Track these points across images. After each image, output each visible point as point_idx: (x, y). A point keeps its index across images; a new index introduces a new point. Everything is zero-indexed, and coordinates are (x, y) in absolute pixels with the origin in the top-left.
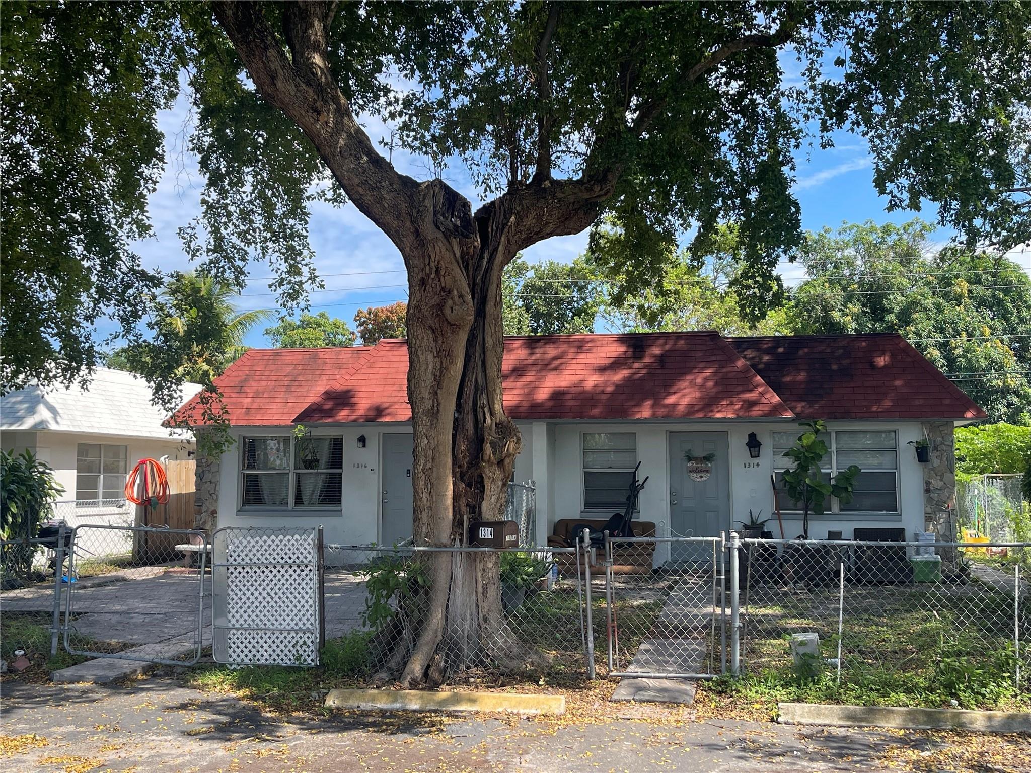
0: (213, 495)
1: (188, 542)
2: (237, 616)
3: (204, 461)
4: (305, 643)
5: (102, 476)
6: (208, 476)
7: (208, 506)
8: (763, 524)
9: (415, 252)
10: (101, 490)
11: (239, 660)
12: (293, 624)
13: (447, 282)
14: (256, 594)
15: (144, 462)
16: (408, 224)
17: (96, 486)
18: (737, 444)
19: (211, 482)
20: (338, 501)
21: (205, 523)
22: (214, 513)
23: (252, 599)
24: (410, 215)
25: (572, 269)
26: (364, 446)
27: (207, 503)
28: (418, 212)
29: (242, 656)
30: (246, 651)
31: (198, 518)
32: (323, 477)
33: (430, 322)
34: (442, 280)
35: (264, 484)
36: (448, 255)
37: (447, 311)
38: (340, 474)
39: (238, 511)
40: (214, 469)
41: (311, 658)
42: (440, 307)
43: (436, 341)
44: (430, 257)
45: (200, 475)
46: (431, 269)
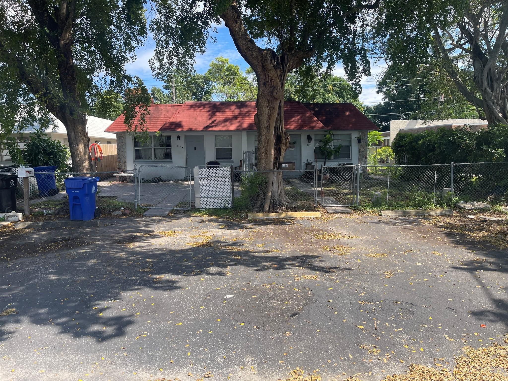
1: (117, 173)
2: (203, 194)
3: (120, 144)
4: (227, 201)
6: (122, 150)
8: (311, 163)
9: (262, 74)
11: (204, 207)
12: (223, 195)
13: (274, 84)
14: (210, 186)
15: (93, 145)
16: (260, 64)
18: (304, 138)
19: (123, 152)
20: (171, 158)
21: (122, 166)
22: (125, 162)
23: (208, 188)
24: (262, 60)
25: (204, 77)
27: (122, 159)
28: (265, 59)
29: (205, 206)
30: (207, 204)
31: (119, 164)
32: (164, 150)
33: (268, 98)
34: (272, 83)
35: (142, 152)
36: (275, 75)
37: (275, 94)
38: (171, 149)
39: (134, 162)
40: (124, 147)
41: (229, 205)
42: (272, 92)
43: (269, 104)
44: (269, 75)
45: (119, 149)
46: (269, 79)
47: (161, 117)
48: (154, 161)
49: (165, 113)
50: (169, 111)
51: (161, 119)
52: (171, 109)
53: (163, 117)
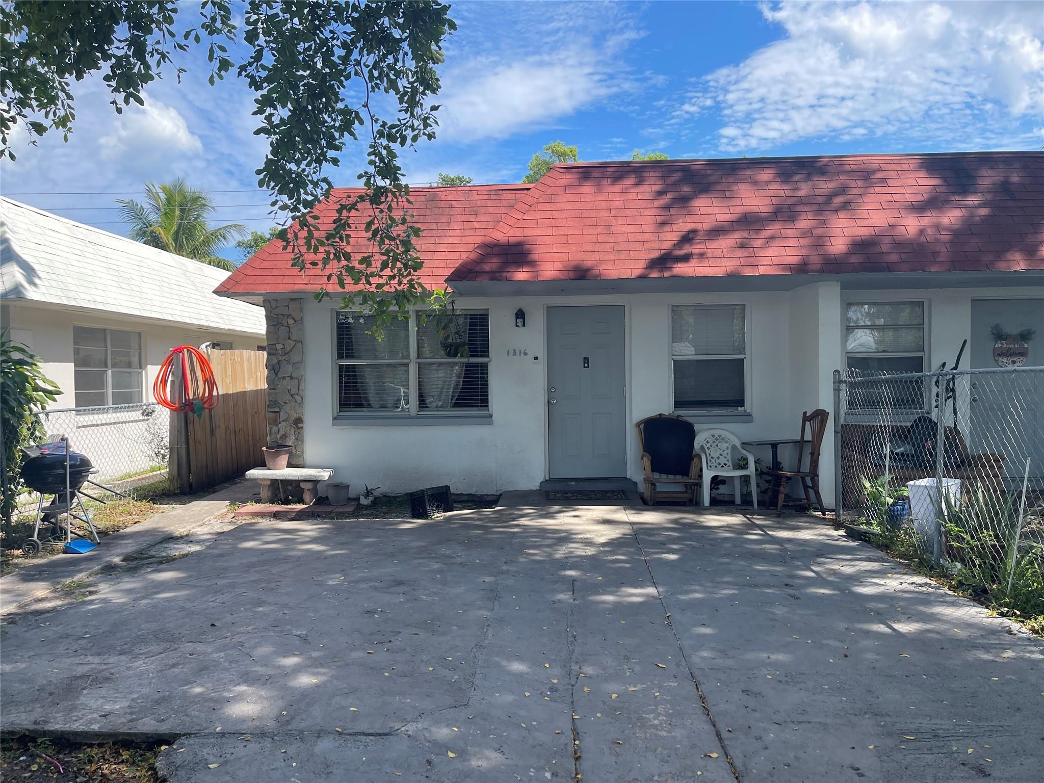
0: (296, 397)
1: (262, 464)
3: (279, 346)
5: (110, 372)
6: (287, 369)
7: (288, 412)
10: (110, 391)
15: (179, 351)
17: (102, 384)
19: (291, 377)
20: (484, 403)
21: (284, 436)
22: (298, 421)
26: (524, 325)
27: (287, 408)
31: (275, 429)
32: (457, 369)
35: (370, 381)
38: (486, 365)
39: (335, 419)
40: (295, 358)
45: (274, 368)
47: (451, 233)
48: (417, 417)
49: (464, 218)
50: (482, 210)
51: (450, 240)
52: (489, 203)
53: (458, 232)
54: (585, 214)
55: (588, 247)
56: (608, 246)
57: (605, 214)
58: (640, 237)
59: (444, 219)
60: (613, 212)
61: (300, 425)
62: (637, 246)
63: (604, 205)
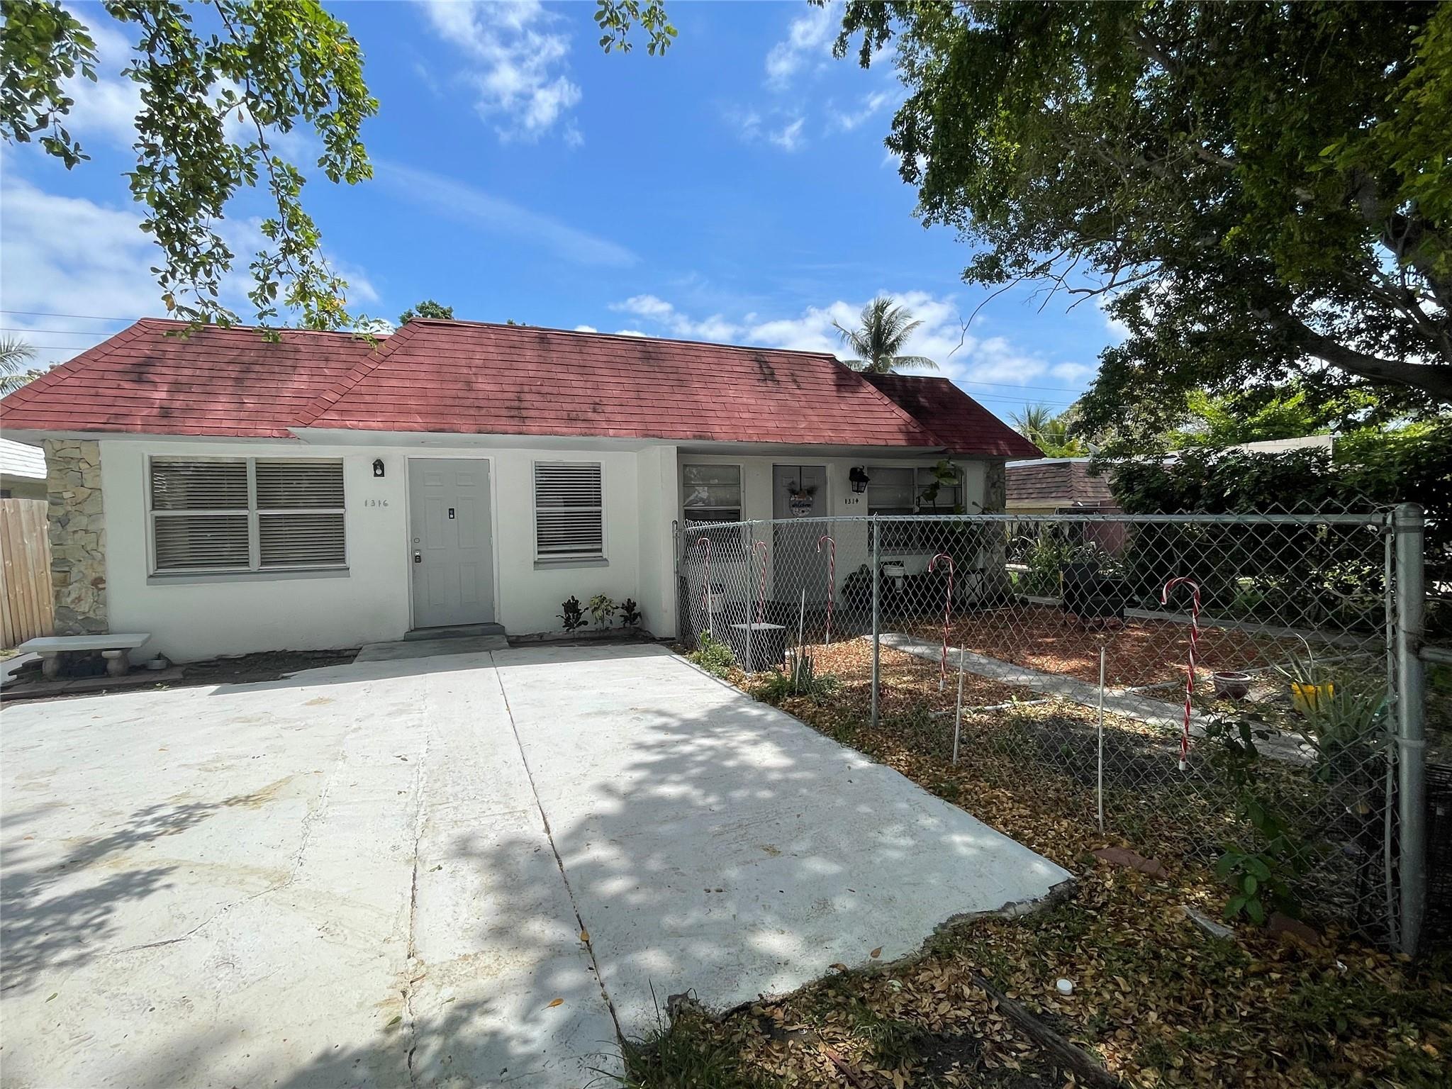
0: (95, 553)
3: (68, 495)
6: (79, 522)
7: (83, 571)
18: (838, 478)
19: (86, 531)
20: (340, 556)
21: (78, 600)
22: (98, 582)
26: (383, 475)
27: (82, 566)
31: (63, 591)
38: (341, 516)
39: (150, 576)
40: (91, 508)
45: (59, 520)
47: (296, 378)
48: (259, 572)
49: (313, 364)
50: (335, 357)
51: (296, 385)
52: (342, 351)
53: (305, 378)
54: (445, 369)
55: (449, 402)
56: (468, 402)
57: (465, 371)
58: (499, 396)
59: (289, 363)
60: (473, 369)
61: (100, 586)
62: (497, 404)
63: (463, 362)
